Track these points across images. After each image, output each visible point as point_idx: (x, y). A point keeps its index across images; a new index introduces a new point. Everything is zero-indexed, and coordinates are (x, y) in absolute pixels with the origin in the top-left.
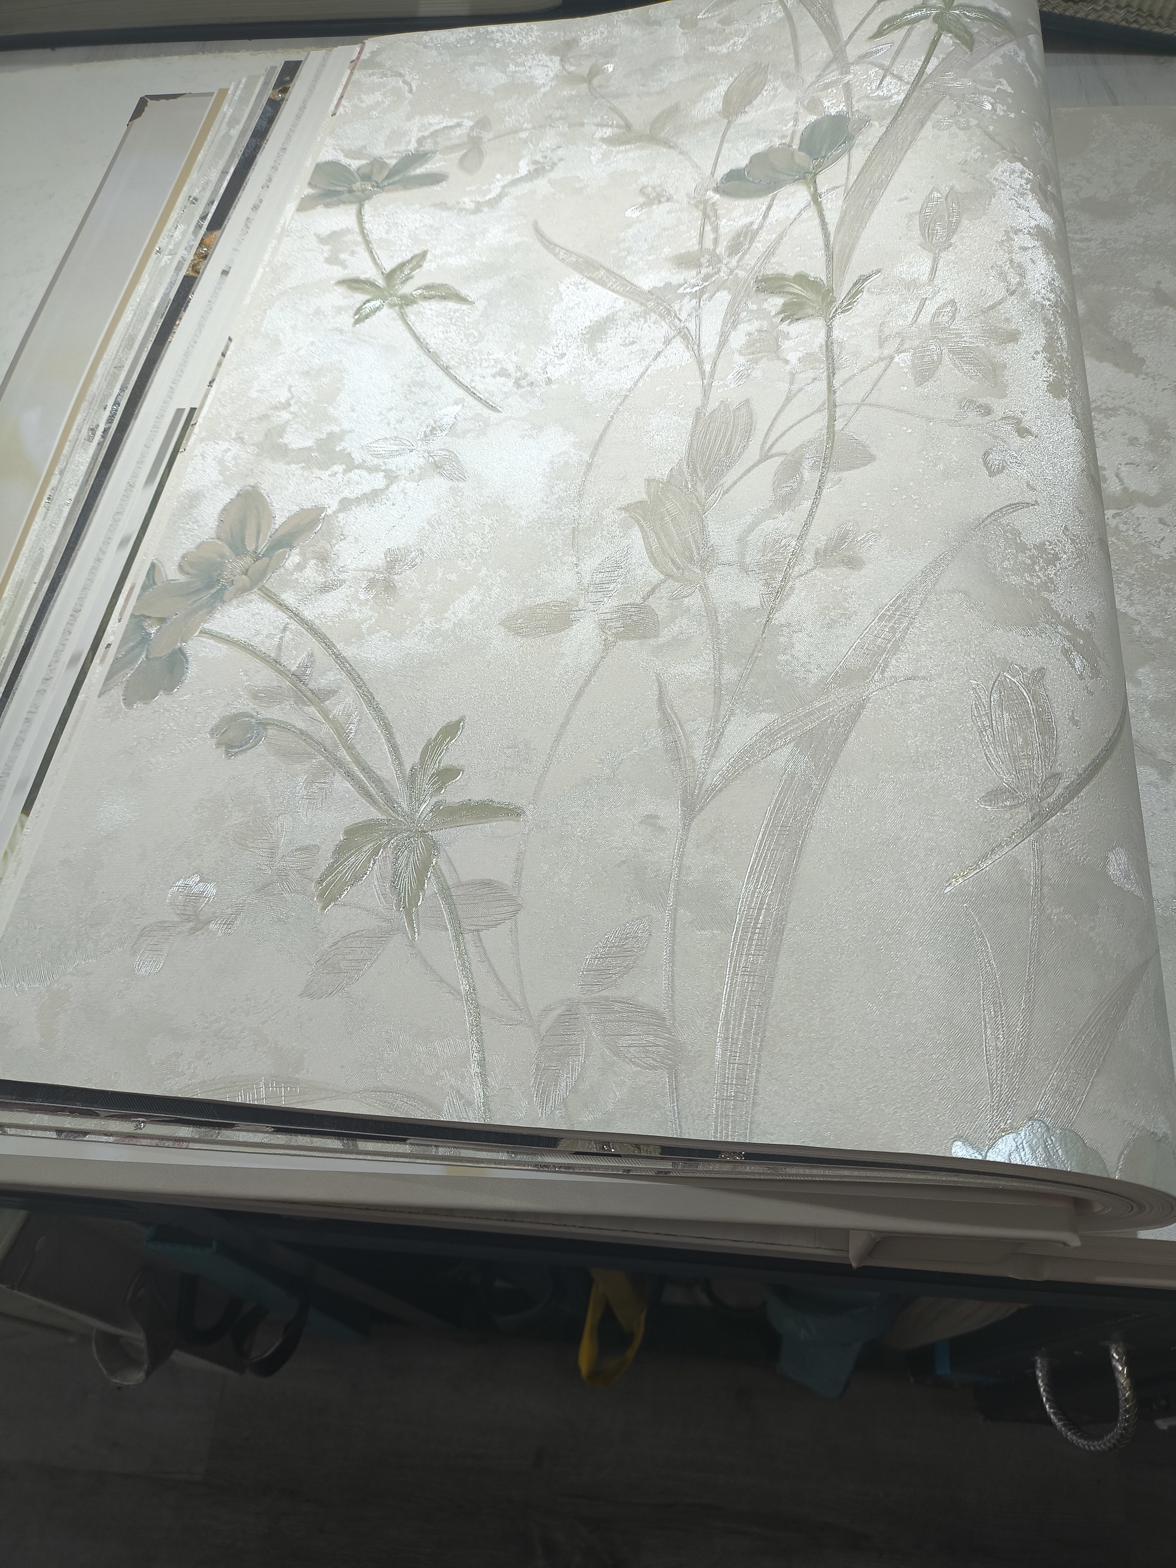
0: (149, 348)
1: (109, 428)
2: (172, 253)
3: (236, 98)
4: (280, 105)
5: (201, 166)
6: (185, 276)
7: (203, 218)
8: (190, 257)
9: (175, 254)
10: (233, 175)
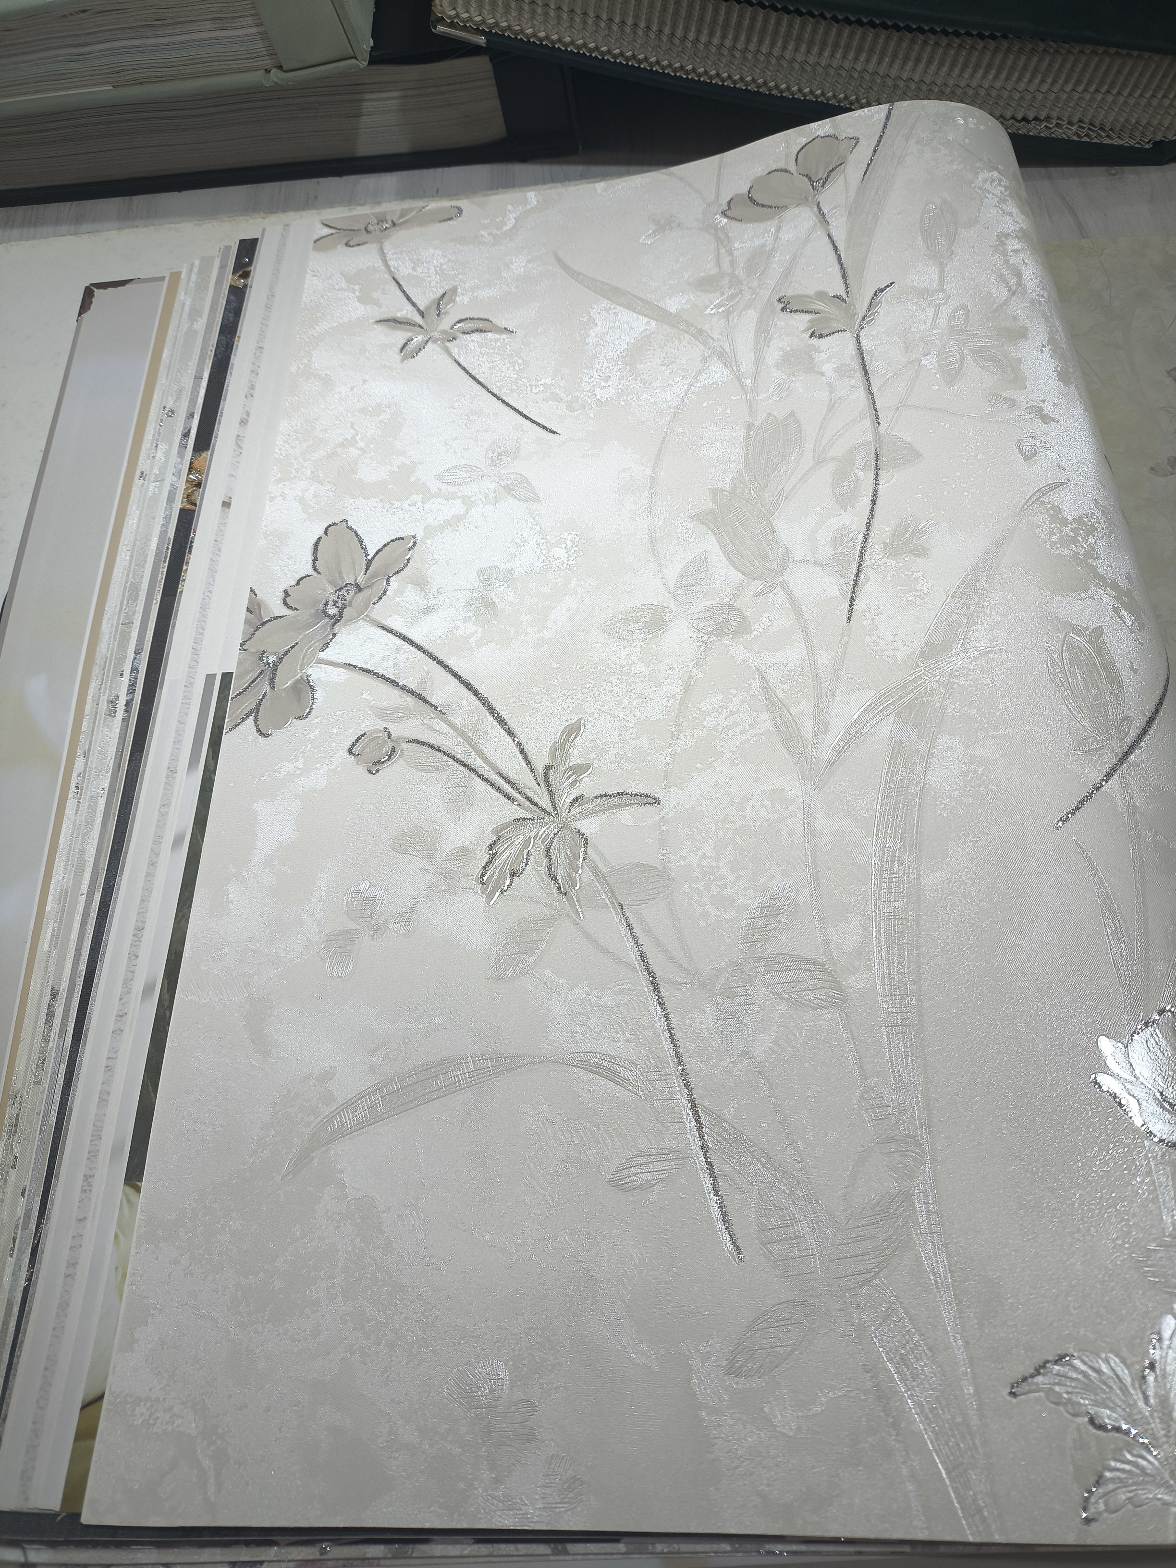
0: (159, 600)
1: (132, 700)
2: (160, 479)
3: (191, 284)
4: (244, 293)
5: (169, 369)
6: (181, 510)
7: (186, 435)
8: (182, 486)
9: (163, 480)
10: (209, 381)
